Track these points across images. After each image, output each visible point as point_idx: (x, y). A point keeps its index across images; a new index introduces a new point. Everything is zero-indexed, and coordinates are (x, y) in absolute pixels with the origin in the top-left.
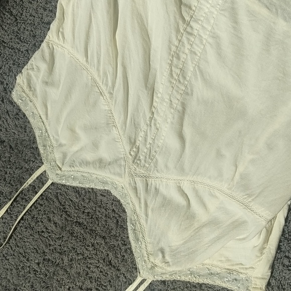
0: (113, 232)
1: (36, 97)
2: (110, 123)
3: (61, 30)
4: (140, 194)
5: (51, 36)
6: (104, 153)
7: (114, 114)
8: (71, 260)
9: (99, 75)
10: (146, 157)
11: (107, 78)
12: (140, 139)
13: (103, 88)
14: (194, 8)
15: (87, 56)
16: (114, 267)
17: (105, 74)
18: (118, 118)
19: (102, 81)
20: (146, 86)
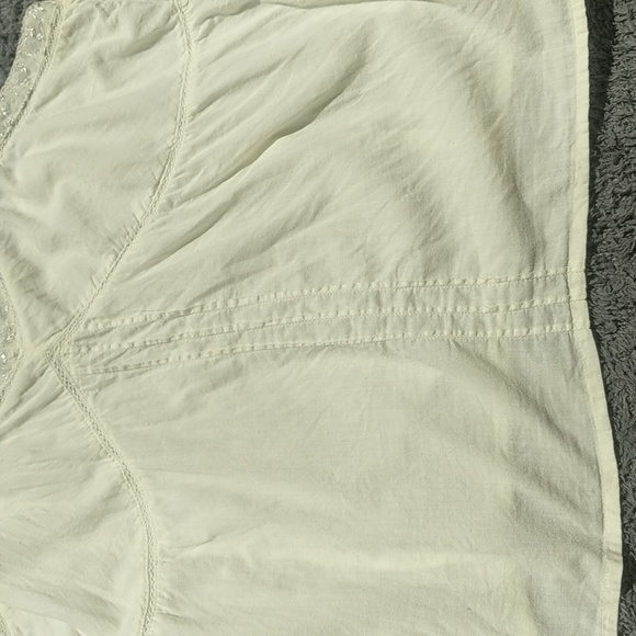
1: (62, 58)
2: (114, 243)
4: (31, 396)
6: (55, 272)
7: (138, 238)
9: (185, 158)
10: (102, 356)
11: (192, 176)
12: (127, 322)
13: (170, 182)
15: (202, 108)
17: (196, 168)
18: (136, 251)
19: (179, 170)
20: (228, 265)
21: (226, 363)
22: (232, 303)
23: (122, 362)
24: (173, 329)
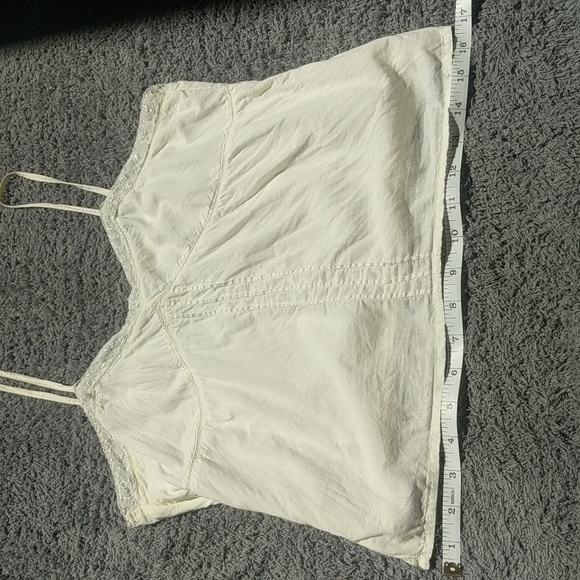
0: (95, 328)
2: (189, 241)
3: (248, 99)
5: (234, 90)
7: (201, 237)
8: (43, 300)
9: (226, 186)
10: (182, 308)
13: (219, 202)
14: (353, 265)
15: (234, 156)
16: (65, 354)
17: (232, 193)
18: (201, 245)
19: (223, 194)
20: (247, 256)
21: (246, 316)
22: (249, 280)
23: (192, 312)
24: (219, 294)
